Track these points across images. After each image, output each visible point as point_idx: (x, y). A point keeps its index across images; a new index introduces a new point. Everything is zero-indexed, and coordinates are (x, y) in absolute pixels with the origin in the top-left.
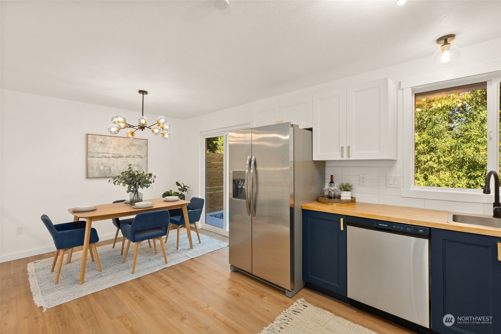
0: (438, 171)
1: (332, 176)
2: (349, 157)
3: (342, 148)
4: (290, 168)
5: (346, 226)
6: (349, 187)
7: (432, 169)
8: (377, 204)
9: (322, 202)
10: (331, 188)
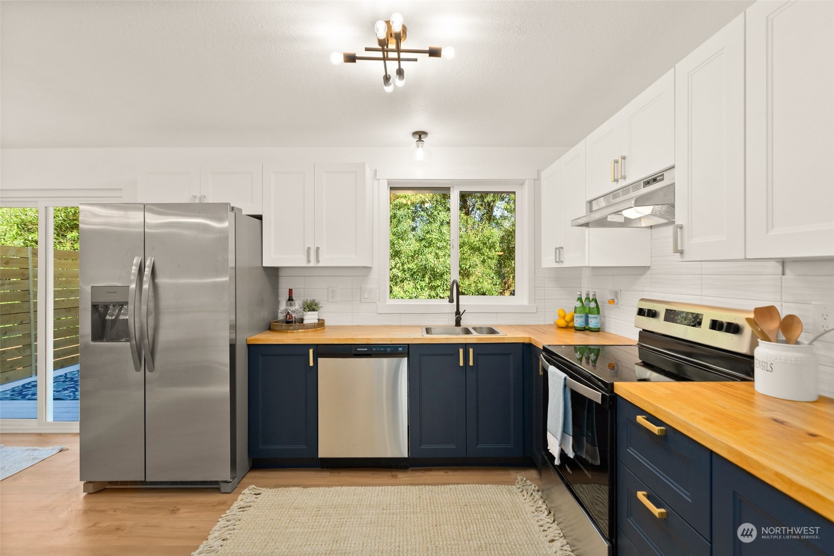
0: (402, 281)
1: (291, 291)
2: (318, 261)
3: (309, 249)
4: (230, 279)
5: (317, 359)
6: (315, 305)
7: (396, 279)
8: (350, 326)
9: (278, 330)
10: (290, 308)
